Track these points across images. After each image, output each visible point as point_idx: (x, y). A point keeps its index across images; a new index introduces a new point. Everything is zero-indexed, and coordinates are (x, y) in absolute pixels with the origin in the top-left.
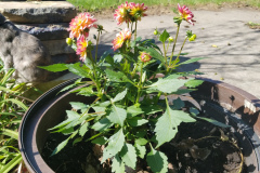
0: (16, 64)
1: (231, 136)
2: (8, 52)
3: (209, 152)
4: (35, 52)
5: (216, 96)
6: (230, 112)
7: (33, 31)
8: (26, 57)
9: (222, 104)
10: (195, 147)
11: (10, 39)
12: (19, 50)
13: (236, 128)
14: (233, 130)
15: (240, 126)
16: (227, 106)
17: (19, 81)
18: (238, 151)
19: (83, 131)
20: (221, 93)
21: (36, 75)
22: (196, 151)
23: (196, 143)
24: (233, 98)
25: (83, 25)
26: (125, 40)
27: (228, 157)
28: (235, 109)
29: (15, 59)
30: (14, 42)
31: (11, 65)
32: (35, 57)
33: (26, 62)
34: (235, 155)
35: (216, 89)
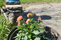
0: (9, 19)
5: (50, 31)
7: (13, 12)
8: (11, 18)
9: (51, 33)
11: (8, 14)
12: (10, 16)
15: (55, 39)
19: (20, 39)
21: (13, 21)
24: (53, 32)
25: (20, 19)
26: (28, 22)
28: (54, 35)
29: (9, 18)
31: (8, 19)
32: (13, 18)
33: (11, 19)
35: (50, 29)
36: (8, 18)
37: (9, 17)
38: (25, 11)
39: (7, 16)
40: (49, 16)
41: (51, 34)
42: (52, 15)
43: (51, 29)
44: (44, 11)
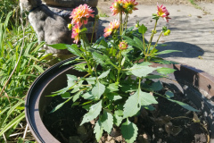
0: (46, 38)
1: (203, 119)
2: (41, 29)
3: (180, 130)
4: (61, 30)
5: (197, 83)
6: (206, 99)
7: (62, 13)
8: (54, 33)
9: (201, 91)
10: (171, 124)
11: (44, 19)
12: (50, 28)
13: (209, 113)
14: (206, 114)
15: (212, 111)
16: (205, 93)
17: (48, 51)
18: (206, 133)
19: (76, 98)
20: (201, 81)
22: (170, 127)
23: (172, 121)
24: (210, 87)
25: (80, 14)
26: (114, 29)
27: (196, 136)
28: (210, 97)
29: (46, 34)
30: (46, 21)
31: (43, 39)
32: (61, 34)
33: (54, 38)
34: (202, 135)
35: (197, 77)
36: (41, 33)
37: (44, 29)
38: (106, 22)
39: (39, 26)
40: (194, 46)
41: (200, 95)
42: (207, 42)
43: (201, 74)
44: (179, 26)
